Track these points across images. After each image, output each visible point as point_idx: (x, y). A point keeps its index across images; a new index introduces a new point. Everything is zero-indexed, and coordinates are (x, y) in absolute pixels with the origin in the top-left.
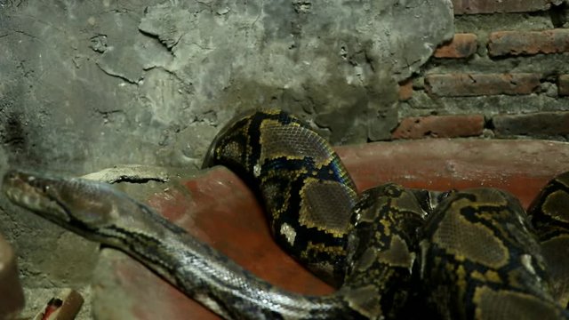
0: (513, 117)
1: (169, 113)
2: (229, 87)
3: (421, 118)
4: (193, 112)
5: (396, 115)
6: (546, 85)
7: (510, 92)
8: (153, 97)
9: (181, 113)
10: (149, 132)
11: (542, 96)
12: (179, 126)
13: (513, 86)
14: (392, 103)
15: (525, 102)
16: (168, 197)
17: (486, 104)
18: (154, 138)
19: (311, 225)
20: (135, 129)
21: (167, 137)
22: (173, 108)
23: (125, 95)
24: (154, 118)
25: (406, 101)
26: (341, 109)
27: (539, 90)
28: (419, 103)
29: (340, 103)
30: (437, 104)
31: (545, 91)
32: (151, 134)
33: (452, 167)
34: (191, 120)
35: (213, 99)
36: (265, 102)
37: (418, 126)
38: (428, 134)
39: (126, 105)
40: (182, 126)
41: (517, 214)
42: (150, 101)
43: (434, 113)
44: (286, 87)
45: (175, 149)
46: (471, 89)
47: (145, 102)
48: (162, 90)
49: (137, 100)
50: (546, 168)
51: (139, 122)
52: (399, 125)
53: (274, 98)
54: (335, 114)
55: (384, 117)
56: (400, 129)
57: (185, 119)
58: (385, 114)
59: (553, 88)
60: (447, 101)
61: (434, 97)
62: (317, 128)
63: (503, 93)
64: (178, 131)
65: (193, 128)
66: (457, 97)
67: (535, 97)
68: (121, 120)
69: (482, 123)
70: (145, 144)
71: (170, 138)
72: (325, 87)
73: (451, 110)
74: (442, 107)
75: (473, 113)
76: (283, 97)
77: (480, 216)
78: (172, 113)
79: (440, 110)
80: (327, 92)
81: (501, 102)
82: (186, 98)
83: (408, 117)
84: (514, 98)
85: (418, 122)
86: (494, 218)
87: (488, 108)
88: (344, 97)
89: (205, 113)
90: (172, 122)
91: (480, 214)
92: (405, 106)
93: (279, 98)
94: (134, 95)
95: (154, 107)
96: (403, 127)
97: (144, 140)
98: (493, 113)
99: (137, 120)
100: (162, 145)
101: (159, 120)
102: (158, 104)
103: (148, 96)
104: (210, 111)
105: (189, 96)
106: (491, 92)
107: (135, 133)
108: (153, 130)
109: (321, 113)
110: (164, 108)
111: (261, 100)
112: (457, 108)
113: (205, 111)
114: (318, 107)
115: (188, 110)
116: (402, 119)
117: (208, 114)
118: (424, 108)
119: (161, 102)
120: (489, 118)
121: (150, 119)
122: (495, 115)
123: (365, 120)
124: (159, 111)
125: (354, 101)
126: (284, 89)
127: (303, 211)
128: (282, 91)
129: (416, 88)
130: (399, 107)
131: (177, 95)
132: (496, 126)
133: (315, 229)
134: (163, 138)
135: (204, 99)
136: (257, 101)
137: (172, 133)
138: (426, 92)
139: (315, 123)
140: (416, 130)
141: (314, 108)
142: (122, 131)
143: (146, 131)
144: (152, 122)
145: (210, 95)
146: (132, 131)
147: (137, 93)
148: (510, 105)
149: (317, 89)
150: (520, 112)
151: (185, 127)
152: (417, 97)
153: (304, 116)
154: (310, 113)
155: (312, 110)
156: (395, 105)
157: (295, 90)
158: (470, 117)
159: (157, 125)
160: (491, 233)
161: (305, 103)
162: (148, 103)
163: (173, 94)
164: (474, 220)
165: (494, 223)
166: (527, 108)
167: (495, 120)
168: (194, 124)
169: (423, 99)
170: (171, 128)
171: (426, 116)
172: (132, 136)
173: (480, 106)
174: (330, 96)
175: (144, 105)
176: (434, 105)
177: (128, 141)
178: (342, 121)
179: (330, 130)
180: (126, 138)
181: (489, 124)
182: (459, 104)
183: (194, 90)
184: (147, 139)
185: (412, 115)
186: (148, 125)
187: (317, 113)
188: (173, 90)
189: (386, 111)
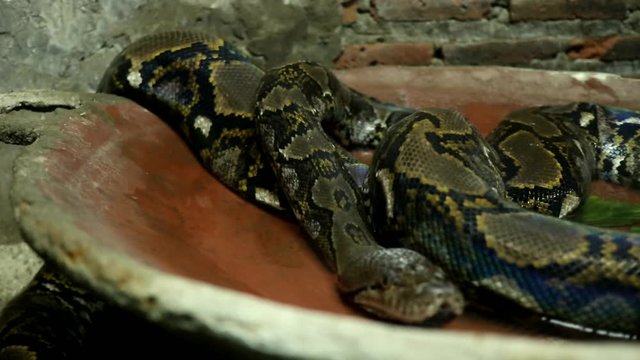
0: (463, 45)
1: (70, 37)
2: (144, 5)
3: (366, 46)
4: (101, 35)
5: (339, 41)
6: (497, 10)
7: (460, 17)
8: (49, 15)
9: (85, 37)
10: (46, 60)
11: (493, 22)
12: (82, 53)
13: (463, 10)
14: (335, 26)
15: (476, 28)
16: (85, 122)
17: (436, 31)
18: (52, 67)
19: (228, 112)
20: (27, 55)
21: (68, 67)
22: (75, 30)
23: (13, 12)
24: (52, 42)
25: (349, 26)
26: (278, 34)
27: (490, 15)
28: (364, 28)
29: (275, 27)
30: (384, 29)
31: (495, 16)
32: (49, 63)
33: (404, 96)
34: (99, 46)
35: (125, 19)
36: (187, 25)
37: (363, 55)
38: (374, 63)
39: (14, 26)
40: (87, 54)
41: (482, 144)
42: (45, 22)
43: (381, 40)
44: (213, 6)
45: (80, 82)
46: (420, 12)
47: (39, 22)
48: (61, 8)
49: (28, 19)
50: (502, 95)
51: (33, 47)
52: (342, 53)
53: (199, 20)
54: (271, 40)
55: (325, 44)
56: (343, 58)
57: (92, 44)
58: (327, 40)
59: (504, 14)
60: (395, 27)
61: (381, 21)
62: (250, 56)
63: (453, 18)
64: (83, 59)
65: (101, 55)
66: (405, 21)
67: (485, 24)
68: (8, 44)
69: (431, 52)
70: (40, 75)
71: (73, 68)
72: (258, 7)
73: (399, 36)
74: (389, 33)
75: (423, 41)
76: (209, 18)
77: (446, 146)
78: (74, 36)
79: (387, 36)
80: (262, 13)
81: (451, 29)
82: (92, 18)
83: (352, 44)
84: (464, 24)
85: (363, 50)
86: (460, 148)
87: (438, 35)
88: (282, 19)
89: (116, 37)
90: (75, 48)
91: (446, 143)
92: (349, 32)
93: (205, 19)
94: (25, 13)
95: (51, 29)
96: (346, 57)
97: (40, 69)
98: (442, 41)
99: (29, 45)
100: (63, 76)
101: (58, 45)
102: (56, 26)
103: (43, 15)
104: (122, 35)
105: (95, 15)
106: (441, 16)
107: (28, 61)
108: (51, 58)
109: (255, 39)
110: (64, 29)
111: (184, 22)
112: (405, 35)
113: (115, 34)
114: (251, 32)
115: (95, 33)
116: (346, 46)
117: (119, 39)
118: (370, 34)
119: (59, 23)
120: (438, 46)
121: (46, 43)
122: (445, 43)
123: (305, 47)
124: (56, 33)
125: (292, 25)
126: (211, 10)
127: (220, 100)
128: (208, 12)
129: (361, 11)
130: (342, 33)
131: (80, 15)
132: (446, 55)
133: (233, 115)
134: (63, 68)
135: (113, 19)
136: (179, 23)
137: (75, 62)
138: (372, 16)
139: (248, 49)
140: (361, 59)
141: (247, 33)
142: (11, 59)
143: (41, 58)
144: (48, 48)
145: (120, 15)
146: (23, 58)
147: (27, 11)
148: (459, 33)
149: (249, 9)
150: (470, 40)
151: (91, 54)
152: (363, 20)
153: (234, 42)
154: (241, 38)
155: (244, 35)
156: (337, 30)
157: (225, 9)
158: (419, 45)
159: (55, 51)
160: (461, 164)
161: (235, 26)
162: (43, 24)
163: (74, 12)
164: (441, 150)
165: (461, 154)
166: (477, 35)
167: (445, 48)
168: (103, 51)
169: (368, 24)
170: (73, 55)
171: (372, 43)
172: (24, 65)
173: (429, 32)
174: (264, 18)
175: (37, 26)
176: (380, 31)
177: (18, 71)
178: (278, 48)
179: (266, 58)
180: (16, 66)
181: (439, 53)
182: (408, 30)
183: (102, 9)
184: (44, 68)
185: (357, 42)
186: (45, 51)
187: (249, 38)
188: (75, 8)
189: (328, 37)
